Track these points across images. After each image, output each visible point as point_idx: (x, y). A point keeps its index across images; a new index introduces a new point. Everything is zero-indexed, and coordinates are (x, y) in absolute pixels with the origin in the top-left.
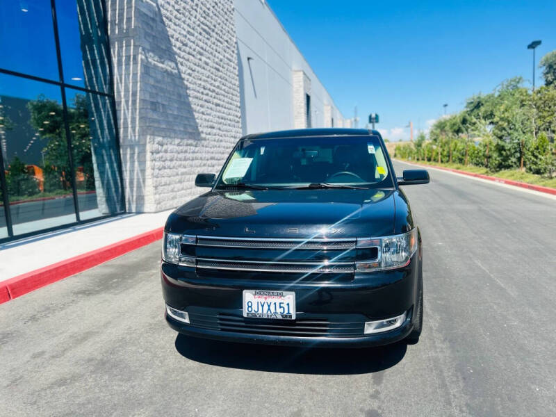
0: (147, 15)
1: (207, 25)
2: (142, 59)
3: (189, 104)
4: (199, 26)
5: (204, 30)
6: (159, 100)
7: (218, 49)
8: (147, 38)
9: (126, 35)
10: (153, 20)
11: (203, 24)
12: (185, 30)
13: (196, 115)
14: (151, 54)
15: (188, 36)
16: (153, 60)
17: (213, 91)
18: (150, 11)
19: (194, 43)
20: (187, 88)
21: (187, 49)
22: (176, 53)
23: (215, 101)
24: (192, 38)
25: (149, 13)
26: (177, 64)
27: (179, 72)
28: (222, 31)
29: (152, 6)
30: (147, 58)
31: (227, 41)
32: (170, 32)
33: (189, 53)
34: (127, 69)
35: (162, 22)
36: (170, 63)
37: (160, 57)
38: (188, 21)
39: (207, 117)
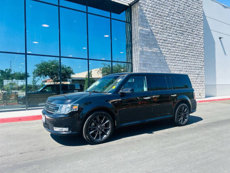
0: (145, 34)
1: (181, 31)
2: (140, 50)
3: (166, 63)
4: (176, 32)
5: (180, 33)
6: (148, 63)
7: (188, 38)
8: (144, 42)
9: (136, 43)
10: (148, 35)
11: (178, 30)
12: (166, 35)
13: (170, 67)
14: (145, 47)
15: (168, 37)
16: (146, 49)
17: (183, 56)
18: (147, 33)
19: (172, 39)
20: (165, 57)
21: (167, 42)
22: (159, 45)
23: (184, 60)
24: (171, 37)
25: (146, 34)
26: (159, 48)
27: (161, 51)
28: (192, 31)
29: (148, 31)
30: (143, 49)
31: (196, 34)
32: (157, 37)
33: (168, 43)
34: (136, 54)
35: (153, 35)
36: (155, 49)
37: (150, 47)
38: (168, 31)
39: (178, 67)
